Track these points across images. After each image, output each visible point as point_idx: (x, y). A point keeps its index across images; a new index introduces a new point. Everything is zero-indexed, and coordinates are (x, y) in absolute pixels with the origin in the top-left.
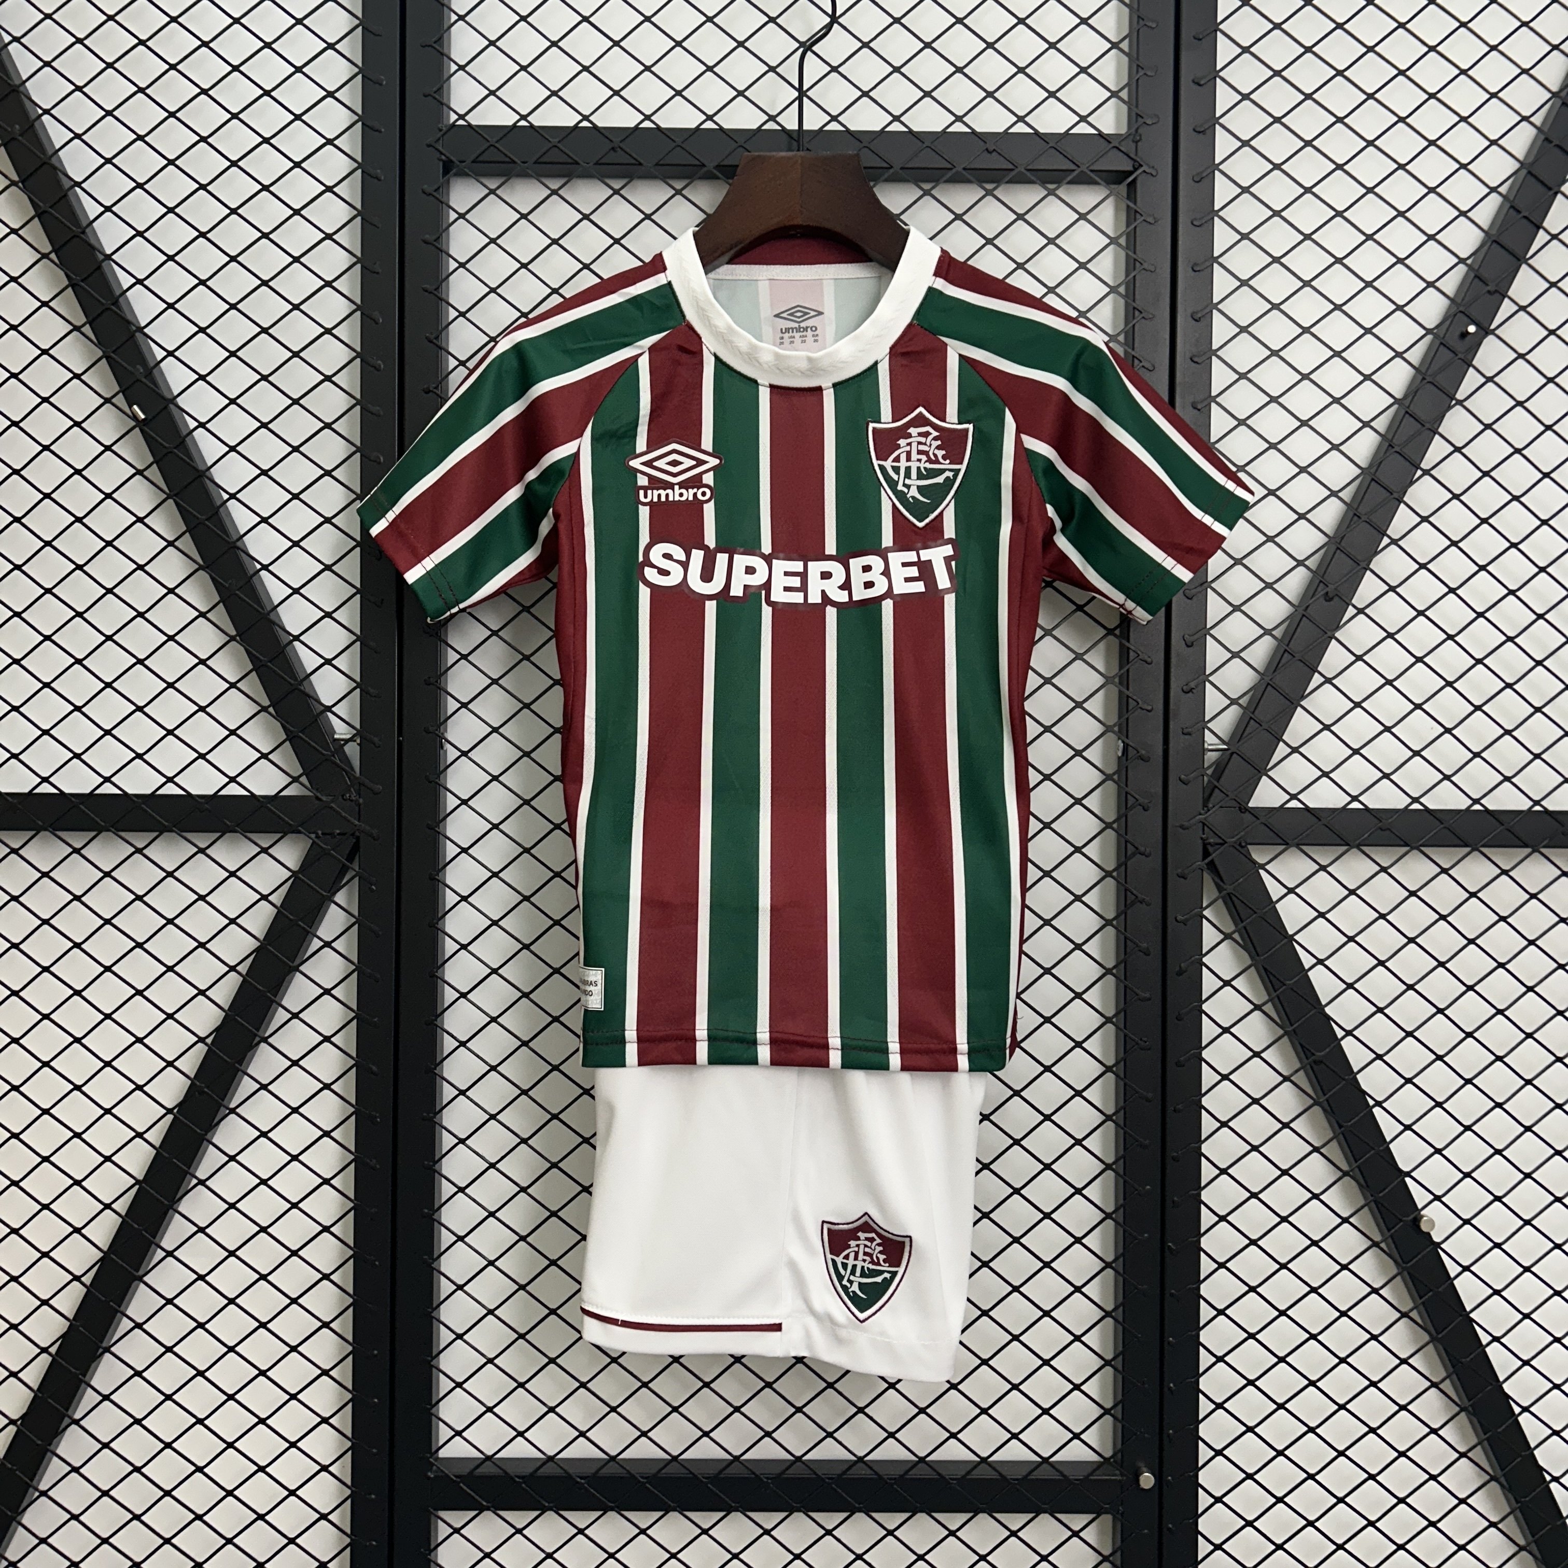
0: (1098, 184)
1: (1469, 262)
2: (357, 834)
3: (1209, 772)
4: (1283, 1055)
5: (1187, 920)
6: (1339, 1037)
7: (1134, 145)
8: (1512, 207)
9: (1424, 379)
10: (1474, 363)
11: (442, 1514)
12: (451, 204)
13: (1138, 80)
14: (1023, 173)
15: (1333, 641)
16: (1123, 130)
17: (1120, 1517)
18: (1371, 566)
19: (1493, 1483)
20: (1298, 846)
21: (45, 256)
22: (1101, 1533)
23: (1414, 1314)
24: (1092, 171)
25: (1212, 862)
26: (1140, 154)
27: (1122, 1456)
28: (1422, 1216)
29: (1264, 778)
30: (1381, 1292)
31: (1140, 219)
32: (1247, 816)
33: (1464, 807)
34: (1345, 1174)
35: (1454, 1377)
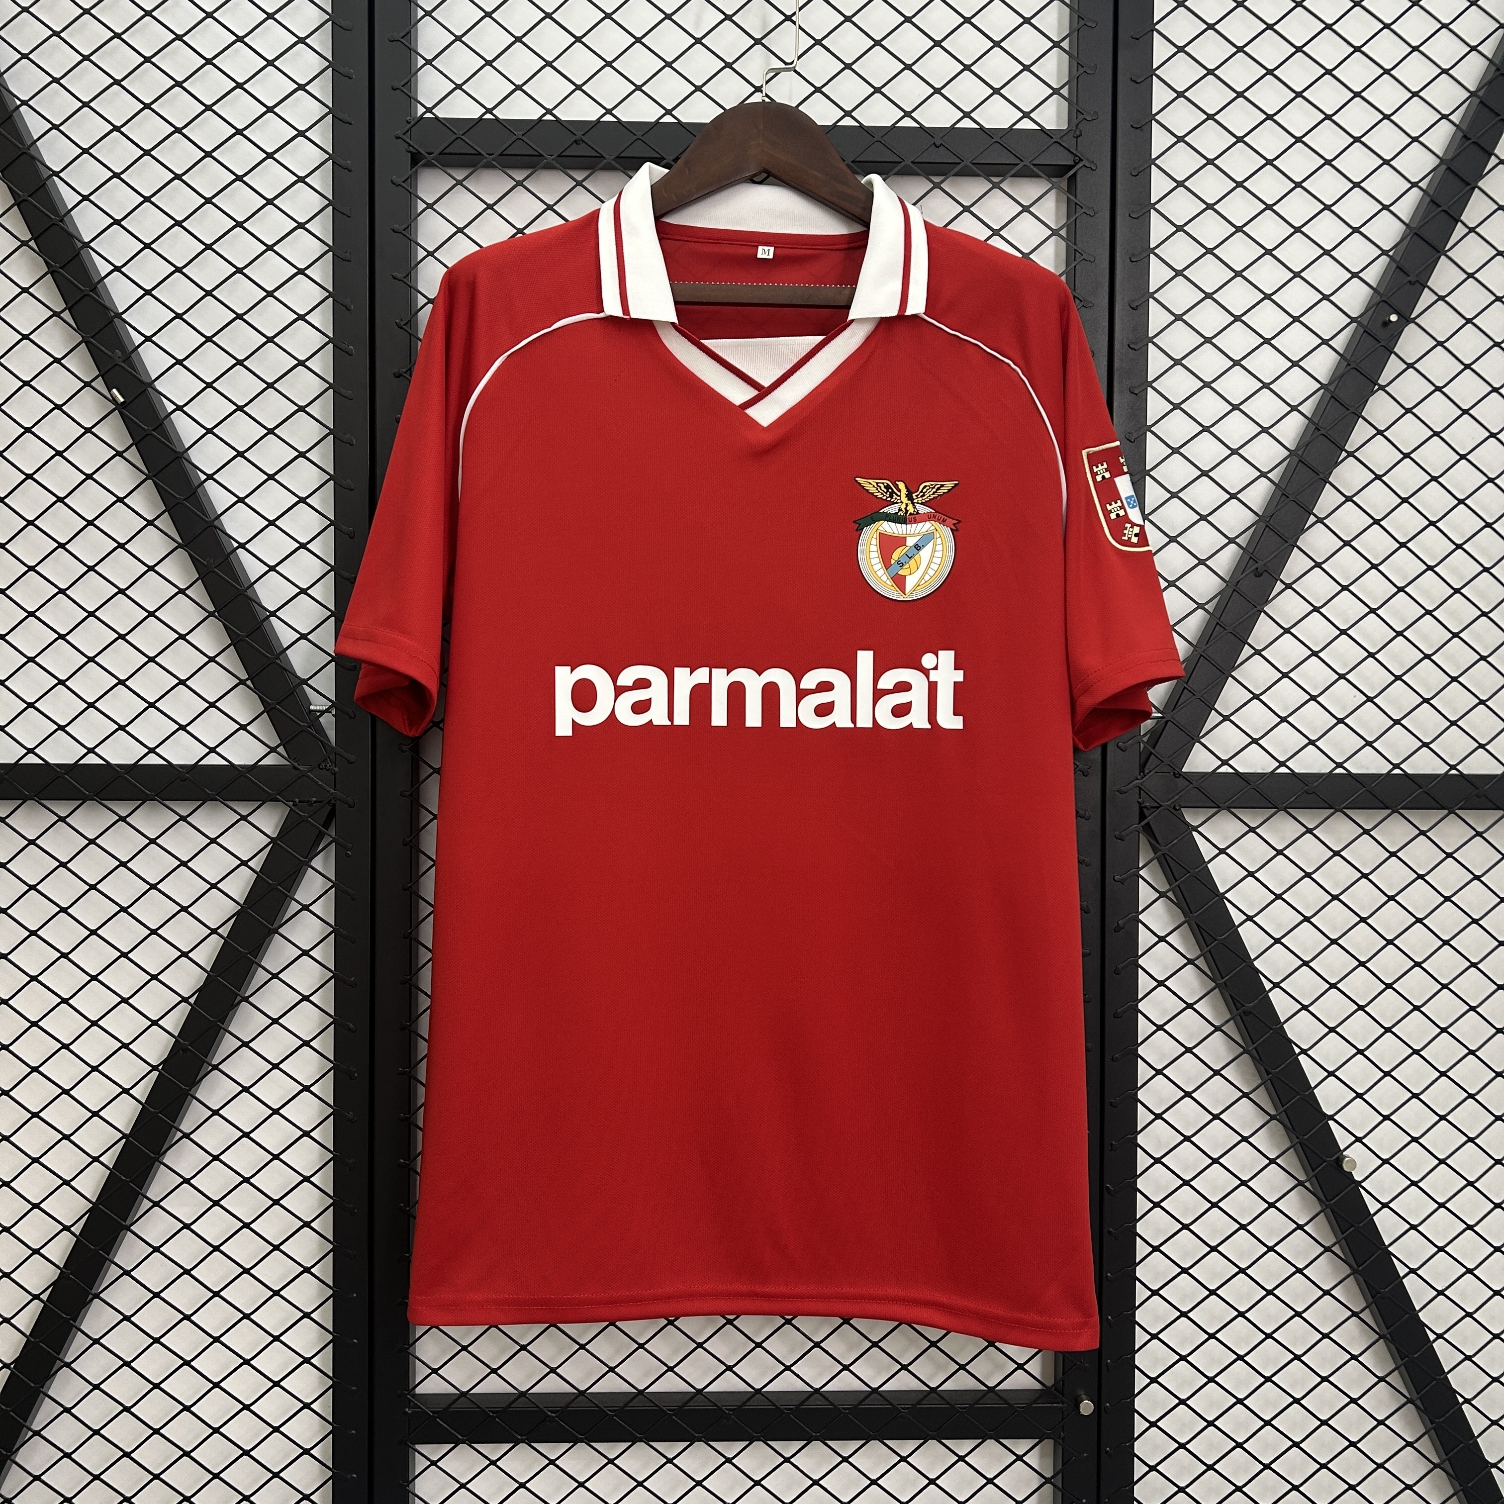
0: (1040, 177)
1: (1391, 253)
2: (333, 801)
3: (1145, 739)
4: (1214, 1007)
5: (1125, 879)
6: (1267, 989)
7: (1075, 139)
8: (1432, 201)
9: (1348, 365)
10: (1395, 350)
11: (418, 1447)
12: (420, 194)
13: (1078, 77)
14: (968, 166)
15: (1262, 614)
16: (1065, 127)
17: (1061, 1441)
18: (1298, 544)
19: (1409, 1405)
20: (1228, 809)
21: (24, 243)
22: (1042, 1456)
23: (1336, 1249)
24: (1034, 165)
25: (1148, 824)
26: (1079, 149)
27: (1063, 1384)
28: (1345, 1157)
29: (1197, 743)
30: (1305, 1228)
31: (1080, 211)
32: (1181, 782)
33: (1385, 771)
34: (1273, 1118)
35: (1374, 1305)
